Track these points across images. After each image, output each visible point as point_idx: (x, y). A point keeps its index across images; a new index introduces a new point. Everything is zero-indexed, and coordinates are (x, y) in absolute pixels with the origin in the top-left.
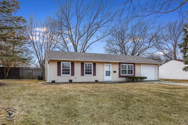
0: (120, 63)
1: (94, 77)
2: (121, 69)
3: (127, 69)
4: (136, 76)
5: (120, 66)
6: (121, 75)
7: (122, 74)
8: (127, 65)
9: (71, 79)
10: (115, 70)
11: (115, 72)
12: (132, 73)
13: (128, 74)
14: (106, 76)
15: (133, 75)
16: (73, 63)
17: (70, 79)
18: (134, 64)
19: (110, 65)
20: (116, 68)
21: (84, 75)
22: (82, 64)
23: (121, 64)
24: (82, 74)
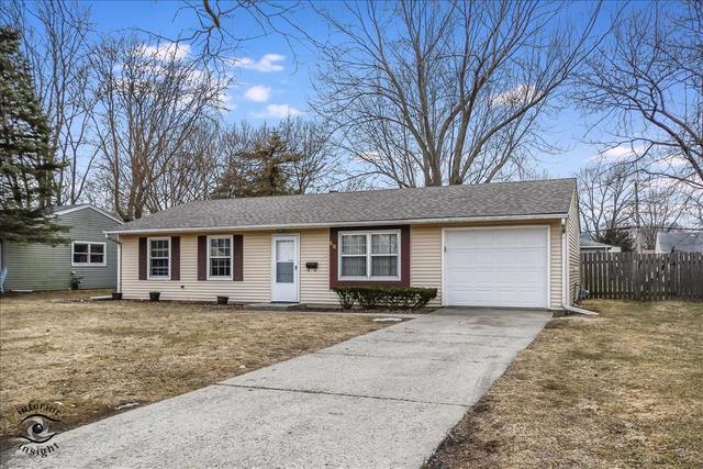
0: (334, 231)
1: (238, 283)
2: (340, 255)
3: (369, 255)
4: (414, 284)
5: (334, 240)
6: (340, 278)
7: (343, 275)
8: (369, 235)
9: (157, 291)
10: (312, 260)
11: (312, 266)
12: (392, 272)
13: (373, 275)
14: (278, 281)
15: (398, 278)
16: (176, 239)
17: (153, 290)
18: (405, 229)
19: (291, 238)
20: (319, 250)
21: (205, 279)
22: (202, 239)
23: (341, 234)
24: (202, 276)
